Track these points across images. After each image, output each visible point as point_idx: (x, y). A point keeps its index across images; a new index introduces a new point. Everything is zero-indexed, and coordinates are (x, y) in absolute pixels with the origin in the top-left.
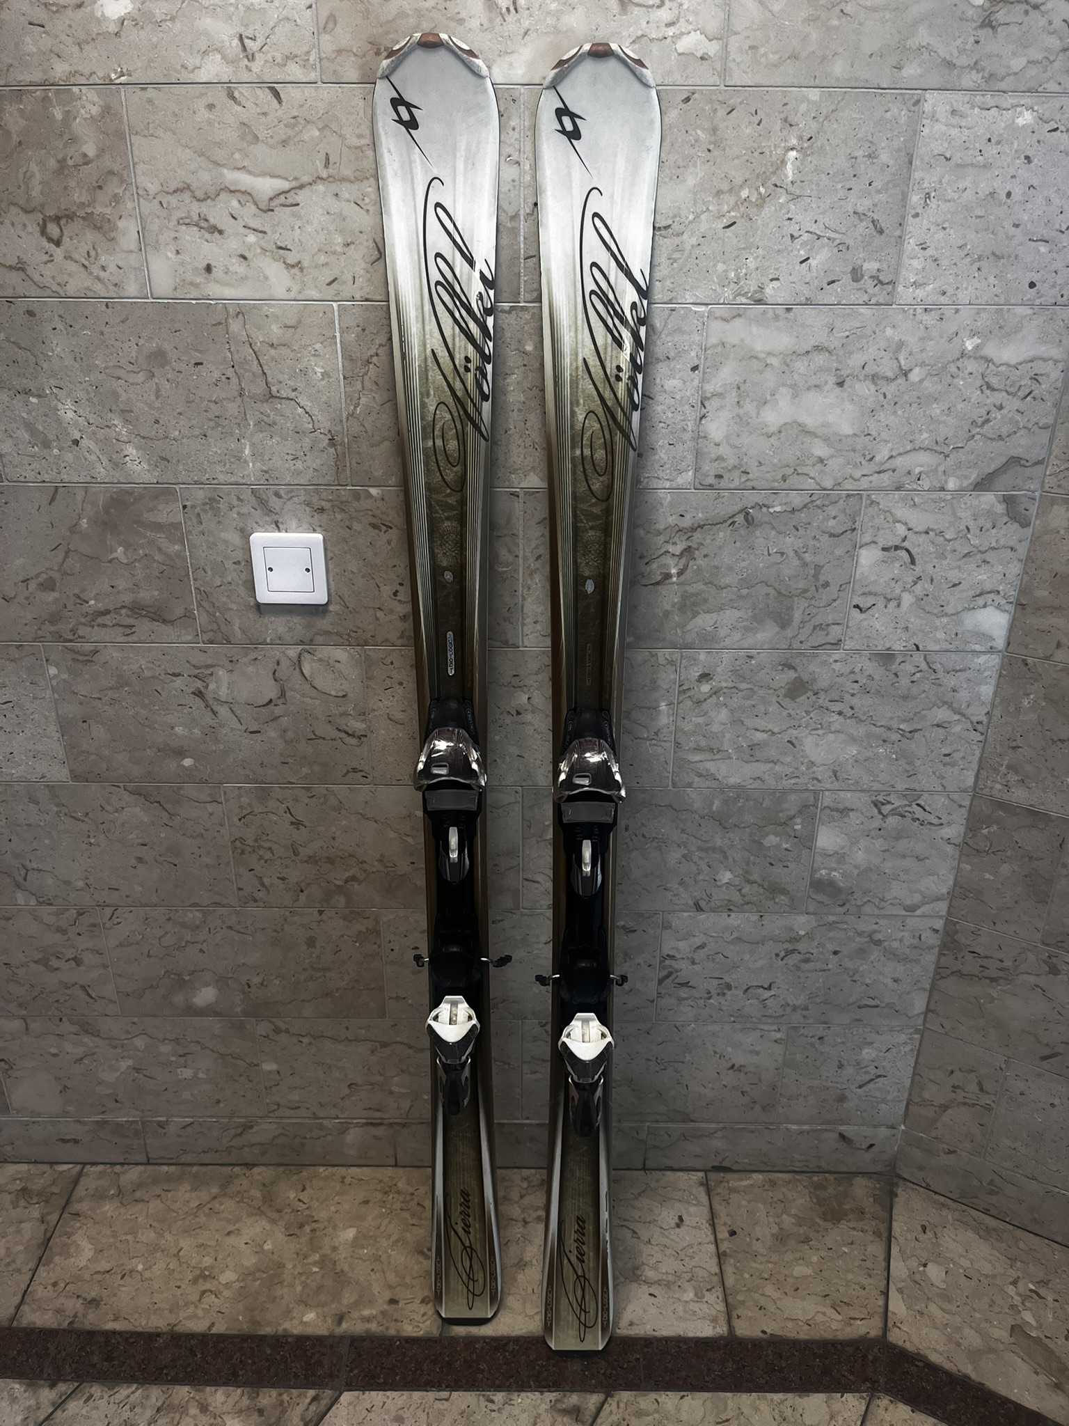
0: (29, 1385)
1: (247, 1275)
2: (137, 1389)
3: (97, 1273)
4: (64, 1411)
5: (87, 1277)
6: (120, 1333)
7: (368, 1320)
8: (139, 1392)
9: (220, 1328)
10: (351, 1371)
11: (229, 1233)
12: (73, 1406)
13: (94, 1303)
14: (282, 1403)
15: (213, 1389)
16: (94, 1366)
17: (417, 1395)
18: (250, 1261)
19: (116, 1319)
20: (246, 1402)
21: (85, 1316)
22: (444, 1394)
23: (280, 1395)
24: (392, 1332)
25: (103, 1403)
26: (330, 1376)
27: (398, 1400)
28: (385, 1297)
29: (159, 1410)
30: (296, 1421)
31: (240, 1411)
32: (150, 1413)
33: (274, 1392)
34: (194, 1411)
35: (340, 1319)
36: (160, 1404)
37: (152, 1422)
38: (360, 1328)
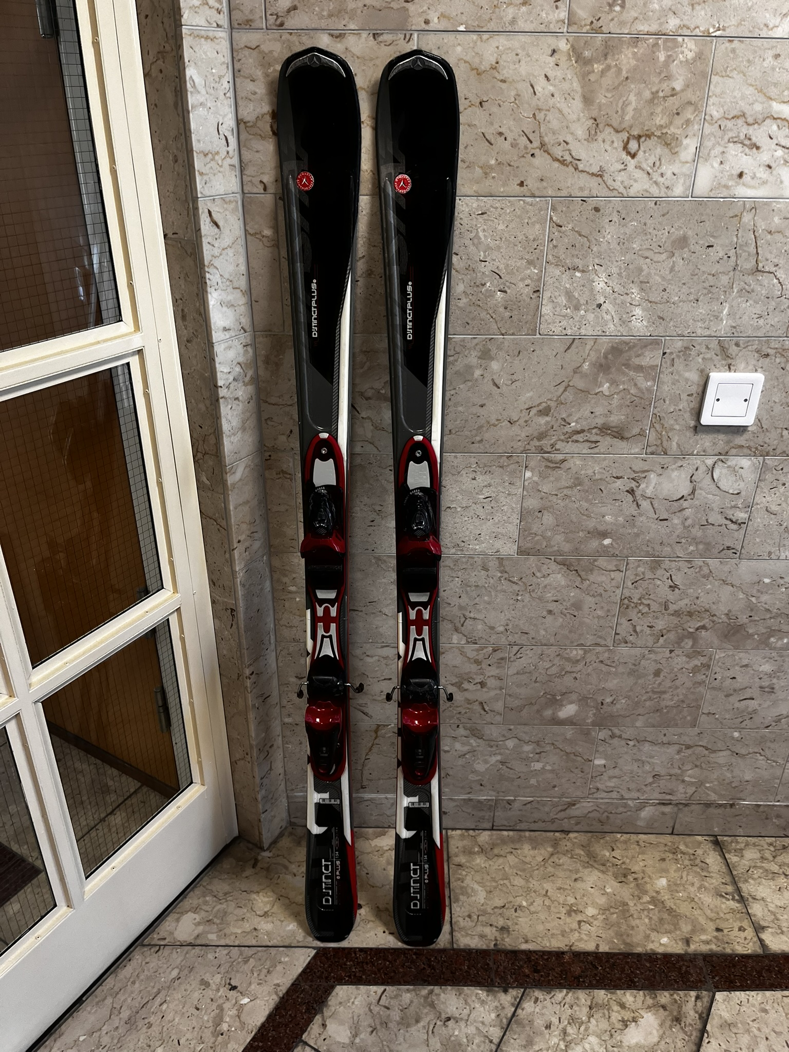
0: (488, 991)
1: (604, 910)
2: (568, 993)
3: (496, 907)
4: (523, 1009)
5: (489, 910)
6: (535, 952)
7: (707, 942)
8: (570, 994)
9: (604, 948)
10: (713, 978)
11: (576, 880)
12: (528, 1006)
13: (504, 929)
14: (676, 1001)
15: (622, 992)
16: (528, 976)
17: (768, 993)
18: (602, 901)
19: (526, 942)
20: (650, 1001)
21: (503, 940)
23: (672, 995)
24: (728, 951)
25: (548, 1003)
26: (701, 981)
27: (756, 997)
28: (711, 926)
29: (590, 1008)
30: (692, 1013)
31: (649, 1007)
32: (585, 1010)
33: (666, 993)
34: (616, 1008)
35: (687, 942)
36: (589, 1004)
37: (590, 1016)
38: (704, 948)
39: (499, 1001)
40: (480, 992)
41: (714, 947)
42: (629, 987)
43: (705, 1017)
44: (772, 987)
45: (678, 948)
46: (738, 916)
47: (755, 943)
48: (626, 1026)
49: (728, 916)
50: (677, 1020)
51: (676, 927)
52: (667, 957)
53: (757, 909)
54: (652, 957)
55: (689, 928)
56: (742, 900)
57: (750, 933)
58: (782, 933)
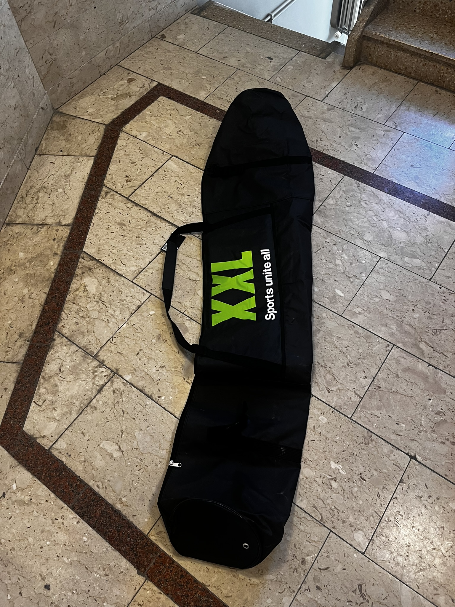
0: (52, 348)
1: (27, 285)
2: (64, 312)
3: (6, 337)
4: (66, 333)
5: (7, 341)
6: (38, 322)
7: (59, 246)
8: (65, 311)
9: (47, 290)
10: (76, 249)
11: (5, 294)
12: (65, 331)
14: (82, 267)
15: (70, 288)
16: (50, 328)
17: (90, 231)
18: (21, 284)
19: (31, 325)
20: (78, 278)
21: (26, 337)
22: (92, 224)
23: (79, 268)
24: (66, 239)
25: (66, 322)
26: (76, 255)
27: (90, 236)
28: (52, 242)
29: (74, 303)
30: (89, 263)
31: (81, 279)
32: (74, 306)
33: (77, 270)
34: (77, 293)
35: (56, 254)
36: (72, 303)
37: (78, 304)
38: (61, 248)
39: (58, 344)
40: (51, 352)
41: (62, 244)
42: (70, 285)
43: (92, 258)
44: (88, 229)
45: (57, 259)
46: (50, 229)
47: (65, 228)
48: (87, 290)
49: (49, 233)
50: (90, 269)
51: (47, 256)
52: (60, 264)
53: (50, 221)
54: (58, 271)
55: (49, 251)
56: (43, 225)
57: (60, 228)
58: (65, 216)
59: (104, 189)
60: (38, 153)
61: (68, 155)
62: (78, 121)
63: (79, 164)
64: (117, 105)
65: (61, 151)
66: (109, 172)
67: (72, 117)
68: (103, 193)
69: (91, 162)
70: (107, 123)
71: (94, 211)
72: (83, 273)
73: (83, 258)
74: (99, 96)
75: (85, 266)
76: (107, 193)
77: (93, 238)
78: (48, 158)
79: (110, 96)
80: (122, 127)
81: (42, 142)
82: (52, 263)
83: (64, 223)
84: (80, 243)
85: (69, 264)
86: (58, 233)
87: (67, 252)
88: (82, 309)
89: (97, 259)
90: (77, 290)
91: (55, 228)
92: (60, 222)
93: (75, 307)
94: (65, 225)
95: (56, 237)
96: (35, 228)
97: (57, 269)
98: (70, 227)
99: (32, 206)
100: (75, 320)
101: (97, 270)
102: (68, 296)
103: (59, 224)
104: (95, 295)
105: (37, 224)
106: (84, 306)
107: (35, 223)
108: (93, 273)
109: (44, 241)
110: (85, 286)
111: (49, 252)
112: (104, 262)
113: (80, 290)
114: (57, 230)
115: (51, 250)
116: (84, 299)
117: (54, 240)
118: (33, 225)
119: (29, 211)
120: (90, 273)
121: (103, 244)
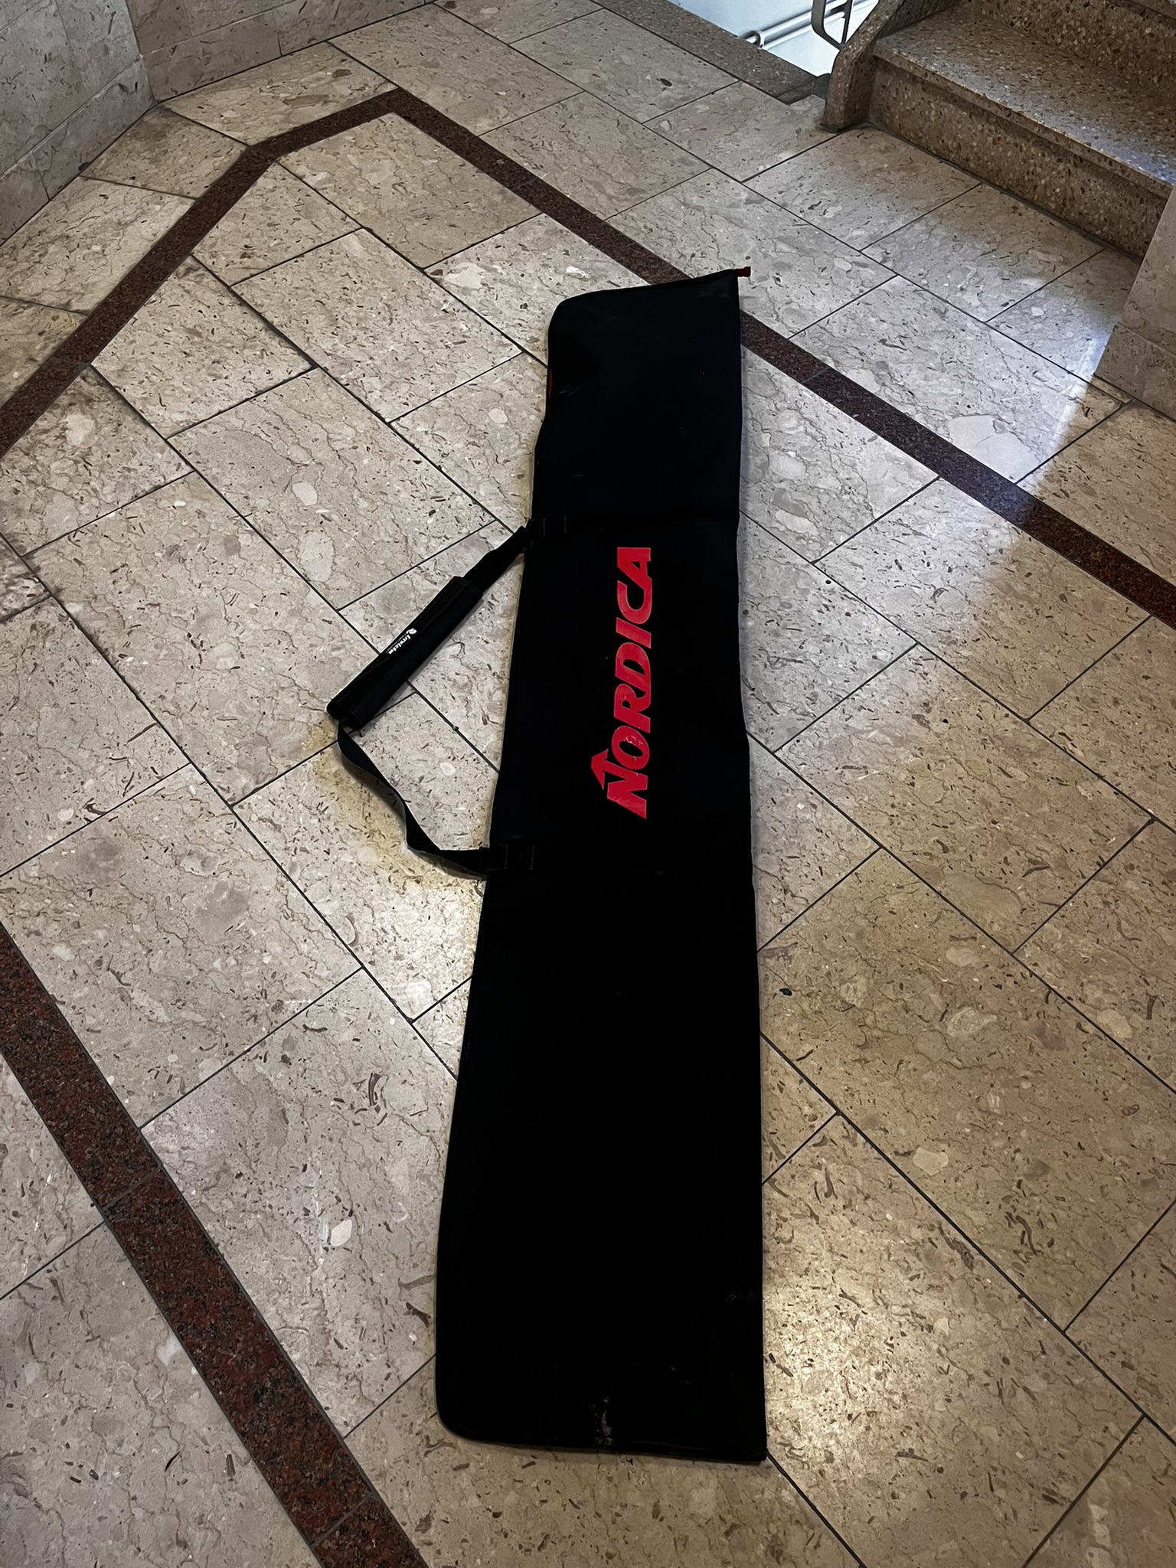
22: (132, 320)
59: (189, 261)
60: (84, 173)
61: (143, 187)
62: (195, 129)
63: (158, 207)
64: (290, 114)
65: (133, 178)
66: (214, 232)
67: (185, 121)
68: (181, 269)
69: (185, 207)
70: (252, 142)
71: (148, 297)
72: (71, 404)
73: (84, 378)
74: (261, 91)
75: (81, 394)
76: (189, 270)
77: (122, 346)
78: (99, 186)
79: (282, 95)
80: (279, 156)
81: (102, 156)
82: (16, 375)
83: (74, 308)
84: (91, 349)
85: (51, 384)
86: (54, 324)
87: (58, 361)
88: (39, 468)
89: (113, 384)
90: (45, 431)
91: (53, 313)
92: (68, 304)
93: (27, 462)
94: (77, 312)
95: (47, 330)
96: (14, 305)
97: (21, 387)
98: (84, 318)
99: (25, 265)
100: (15, 485)
101: (104, 405)
102: (21, 440)
103: (65, 308)
104: (77, 449)
105: (20, 300)
106: (47, 463)
107: (17, 296)
108: (92, 408)
109: (20, 332)
110: (65, 429)
111: (19, 354)
112: (124, 394)
113: (49, 434)
114: (54, 319)
115: (26, 350)
116: (50, 452)
117: (41, 334)
118: (12, 299)
119: (16, 274)
120: (87, 408)
121: (137, 361)
